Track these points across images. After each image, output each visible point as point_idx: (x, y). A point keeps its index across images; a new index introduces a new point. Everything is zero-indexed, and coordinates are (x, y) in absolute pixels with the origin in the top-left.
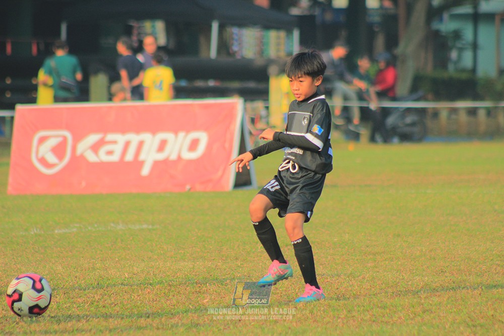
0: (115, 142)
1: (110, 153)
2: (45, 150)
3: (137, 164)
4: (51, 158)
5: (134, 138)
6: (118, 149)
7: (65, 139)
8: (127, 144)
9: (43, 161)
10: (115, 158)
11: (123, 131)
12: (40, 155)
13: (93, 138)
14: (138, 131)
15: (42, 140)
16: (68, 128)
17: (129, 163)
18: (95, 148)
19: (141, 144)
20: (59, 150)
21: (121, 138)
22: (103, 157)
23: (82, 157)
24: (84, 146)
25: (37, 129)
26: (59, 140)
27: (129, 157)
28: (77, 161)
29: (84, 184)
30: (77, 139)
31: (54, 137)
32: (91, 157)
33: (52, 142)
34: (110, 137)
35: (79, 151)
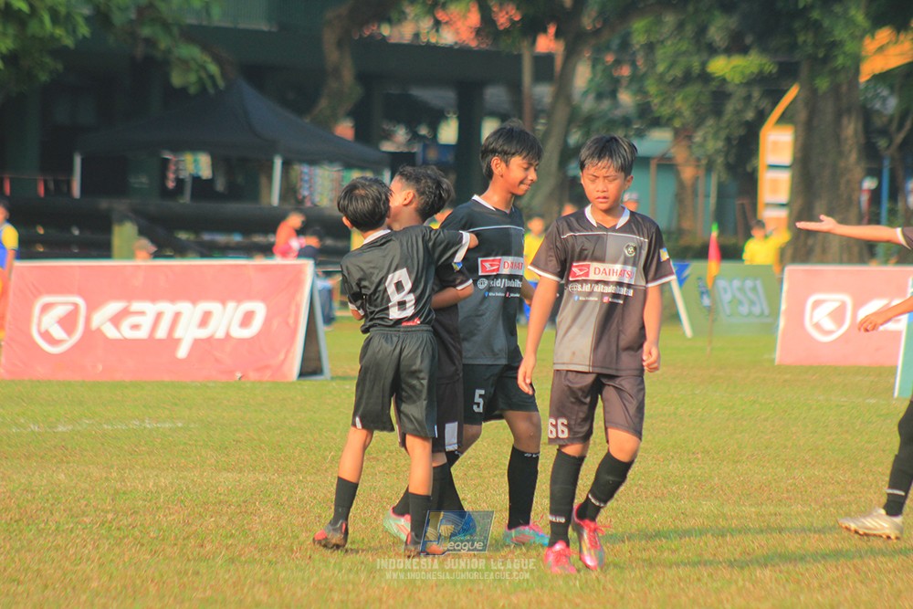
0: (142, 313)
1: (135, 327)
2: (50, 322)
3: (172, 342)
4: (58, 333)
5: (168, 308)
6: (146, 322)
7: (76, 307)
8: (159, 316)
9: (46, 335)
10: (142, 334)
11: (154, 298)
12: (43, 328)
13: (113, 307)
14: (173, 298)
15: (46, 308)
16: (80, 293)
17: (160, 341)
18: (116, 320)
19: (177, 315)
20: (68, 323)
21: (150, 308)
22: (127, 332)
23: (99, 330)
24: (101, 318)
25: (39, 294)
26: (70, 308)
27: (161, 333)
28: (92, 336)
29: (100, 367)
30: (92, 307)
31: (62, 304)
32: (111, 332)
33: (60, 311)
34: (136, 306)
35: (95, 323)
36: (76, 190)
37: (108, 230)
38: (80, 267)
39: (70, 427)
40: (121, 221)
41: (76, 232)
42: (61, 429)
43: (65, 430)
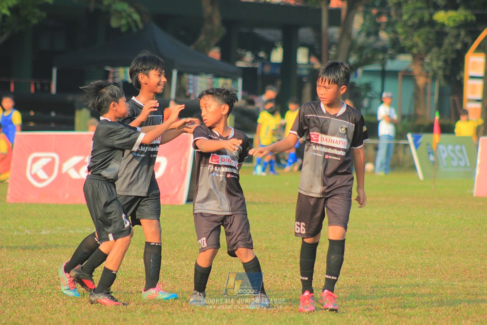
2: (37, 168)
4: (42, 175)
7: (53, 159)
9: (35, 177)
12: (33, 172)
13: (75, 159)
15: (35, 160)
16: (56, 151)
18: (77, 167)
20: (48, 169)
22: (83, 174)
23: (66, 174)
24: (68, 166)
25: (31, 152)
26: (49, 160)
28: (63, 177)
29: (67, 196)
30: (63, 160)
31: (45, 158)
32: (74, 175)
33: (43, 162)
35: (64, 170)
36: (54, 90)
37: (72, 113)
38: (56, 136)
39: (49, 232)
40: (81, 108)
41: (53, 114)
42: (44, 232)
43: (46, 233)
